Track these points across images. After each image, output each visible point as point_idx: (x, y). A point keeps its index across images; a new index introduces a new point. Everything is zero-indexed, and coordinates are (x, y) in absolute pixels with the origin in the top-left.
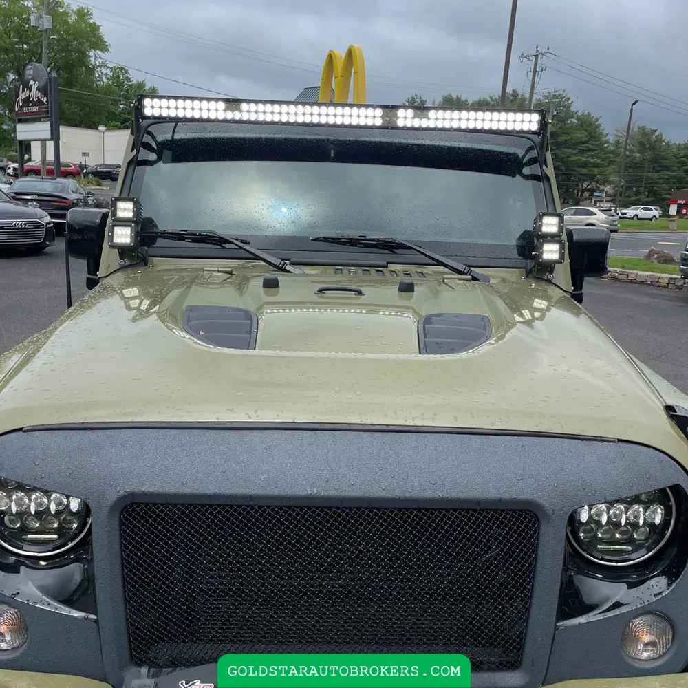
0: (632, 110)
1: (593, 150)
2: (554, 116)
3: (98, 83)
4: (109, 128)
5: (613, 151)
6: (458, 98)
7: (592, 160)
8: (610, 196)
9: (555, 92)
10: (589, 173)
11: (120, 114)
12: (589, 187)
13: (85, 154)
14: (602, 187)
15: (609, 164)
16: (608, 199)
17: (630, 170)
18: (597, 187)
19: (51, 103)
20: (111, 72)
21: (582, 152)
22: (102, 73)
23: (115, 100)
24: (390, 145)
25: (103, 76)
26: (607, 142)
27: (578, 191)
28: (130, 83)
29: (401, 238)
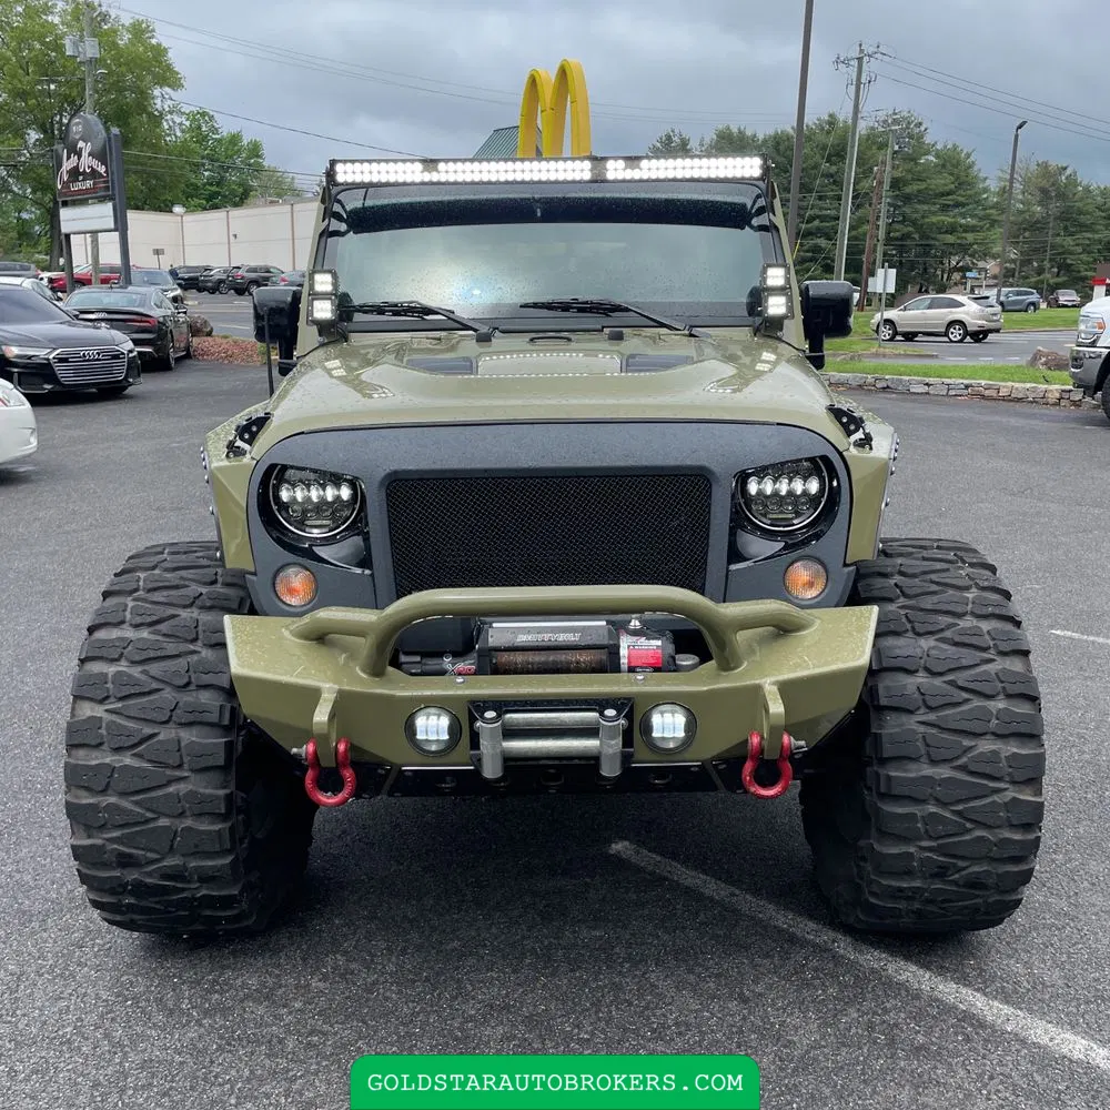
0: (1017, 136)
1: (963, 205)
2: (895, 152)
3: (168, 139)
4: (190, 209)
5: (997, 203)
6: (740, 132)
7: (963, 221)
8: (995, 277)
9: (896, 114)
10: (959, 241)
11: (204, 185)
12: (961, 264)
13: (157, 252)
14: (981, 264)
15: (992, 226)
16: (992, 282)
17: (1027, 234)
18: (973, 263)
19: (112, 173)
20: (187, 120)
21: (945, 208)
22: (174, 122)
23: (196, 165)
24: (602, 200)
25: (175, 128)
26: (986, 190)
27: (943, 272)
28: (217, 136)
29: (618, 300)
